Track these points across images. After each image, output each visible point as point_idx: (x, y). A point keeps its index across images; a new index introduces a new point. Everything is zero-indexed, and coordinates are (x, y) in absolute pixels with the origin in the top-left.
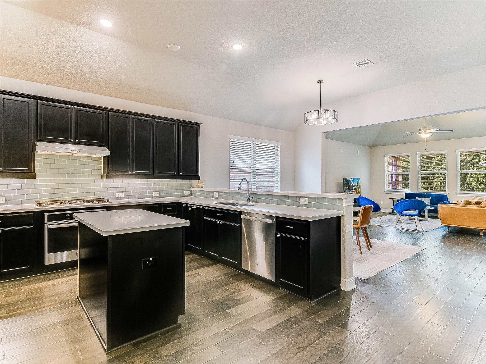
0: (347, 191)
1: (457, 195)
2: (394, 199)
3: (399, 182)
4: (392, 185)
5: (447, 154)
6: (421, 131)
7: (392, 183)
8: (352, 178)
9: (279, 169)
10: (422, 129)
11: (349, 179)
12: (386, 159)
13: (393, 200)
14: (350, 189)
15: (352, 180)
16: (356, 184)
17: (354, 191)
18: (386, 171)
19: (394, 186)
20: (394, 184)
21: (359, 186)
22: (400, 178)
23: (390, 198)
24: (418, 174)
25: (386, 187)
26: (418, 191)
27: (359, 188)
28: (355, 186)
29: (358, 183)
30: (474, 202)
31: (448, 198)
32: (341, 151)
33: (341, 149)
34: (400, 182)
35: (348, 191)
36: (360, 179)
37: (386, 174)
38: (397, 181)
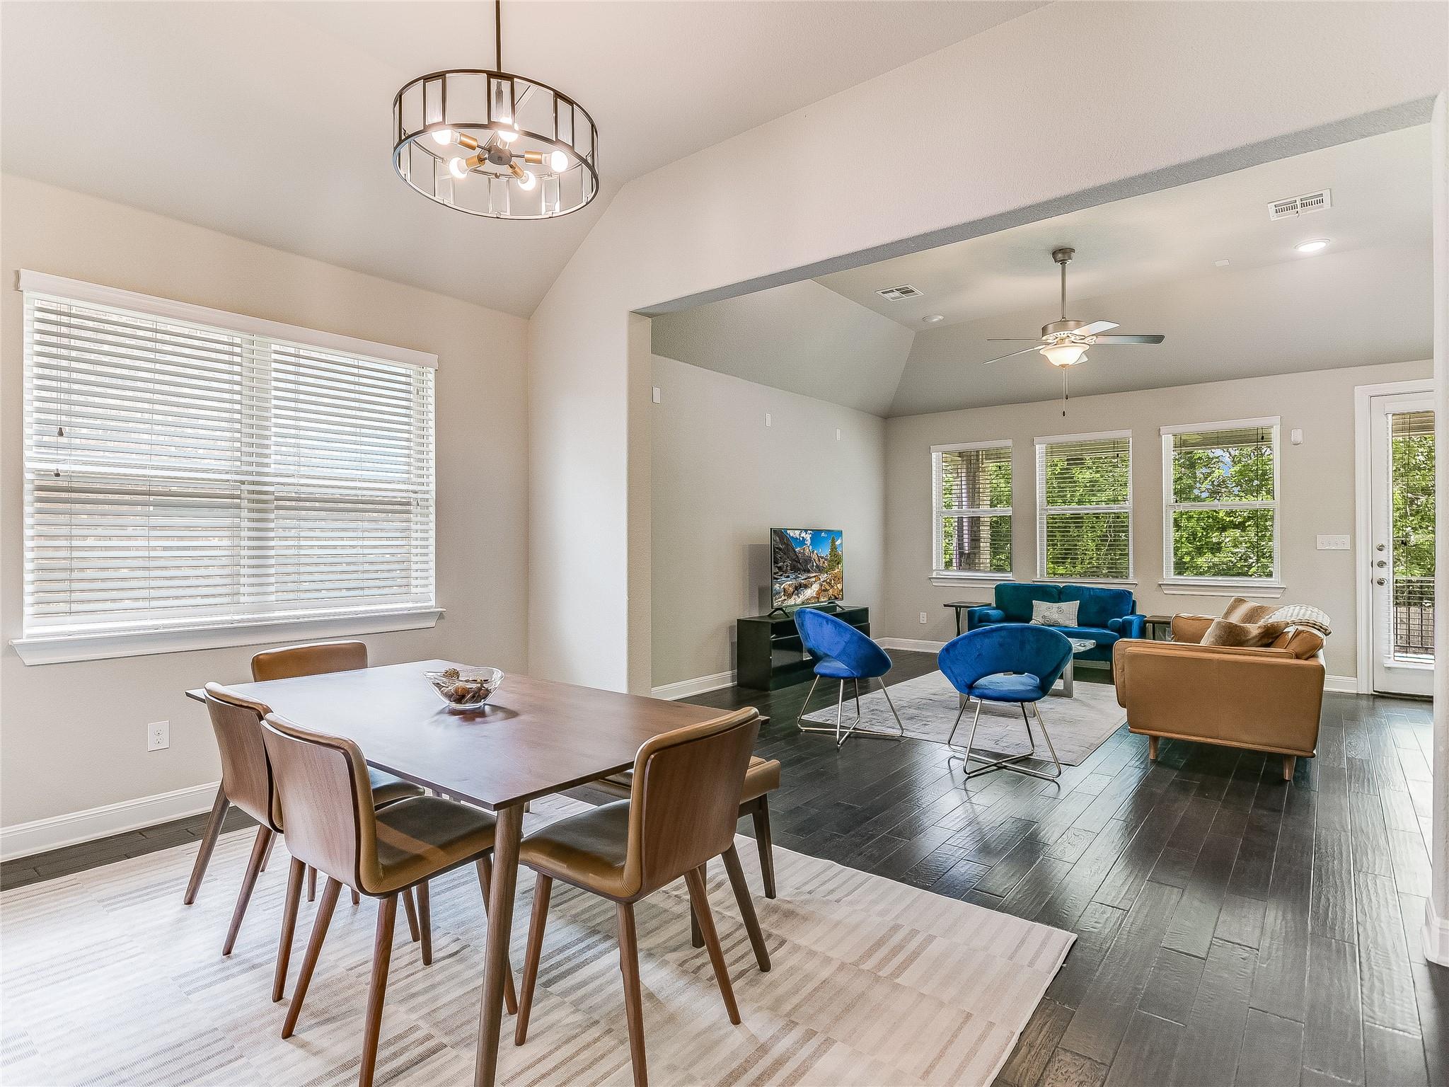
0: (788, 577)
1: (1165, 592)
2: (961, 607)
3: (981, 544)
4: (961, 554)
5: (1131, 442)
6: (1050, 338)
7: (960, 546)
8: (806, 531)
9: (433, 487)
10: (1050, 327)
11: (797, 532)
12: (934, 460)
13: (957, 609)
14: (799, 569)
15: (808, 538)
16: (825, 551)
17: (814, 575)
18: (934, 505)
19: (968, 559)
20: (967, 552)
21: (836, 559)
22: (985, 533)
23: (945, 606)
24: (1038, 514)
25: (934, 564)
26: (1038, 576)
27: (838, 564)
28: (822, 558)
29: (834, 548)
30: (1254, 629)
31: (1134, 602)
32: (769, 423)
33: (768, 416)
34: (985, 545)
35: (793, 576)
36: (840, 533)
37: (934, 517)
38: (975, 540)
